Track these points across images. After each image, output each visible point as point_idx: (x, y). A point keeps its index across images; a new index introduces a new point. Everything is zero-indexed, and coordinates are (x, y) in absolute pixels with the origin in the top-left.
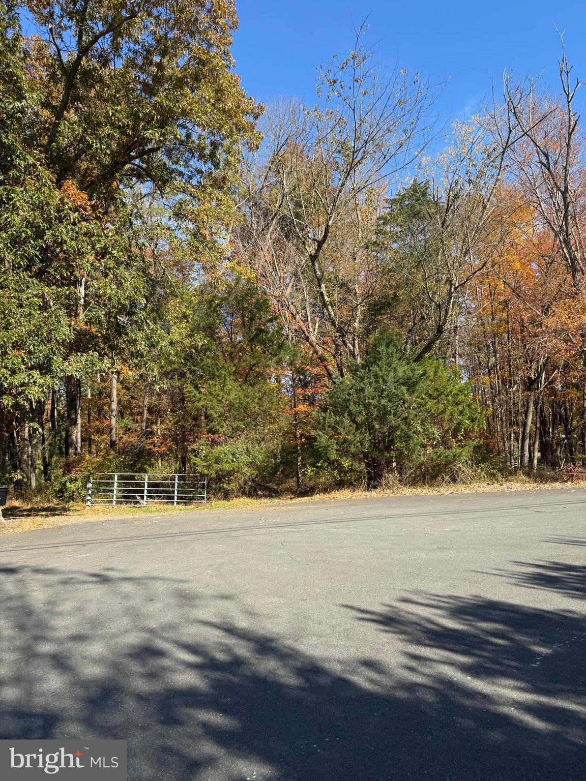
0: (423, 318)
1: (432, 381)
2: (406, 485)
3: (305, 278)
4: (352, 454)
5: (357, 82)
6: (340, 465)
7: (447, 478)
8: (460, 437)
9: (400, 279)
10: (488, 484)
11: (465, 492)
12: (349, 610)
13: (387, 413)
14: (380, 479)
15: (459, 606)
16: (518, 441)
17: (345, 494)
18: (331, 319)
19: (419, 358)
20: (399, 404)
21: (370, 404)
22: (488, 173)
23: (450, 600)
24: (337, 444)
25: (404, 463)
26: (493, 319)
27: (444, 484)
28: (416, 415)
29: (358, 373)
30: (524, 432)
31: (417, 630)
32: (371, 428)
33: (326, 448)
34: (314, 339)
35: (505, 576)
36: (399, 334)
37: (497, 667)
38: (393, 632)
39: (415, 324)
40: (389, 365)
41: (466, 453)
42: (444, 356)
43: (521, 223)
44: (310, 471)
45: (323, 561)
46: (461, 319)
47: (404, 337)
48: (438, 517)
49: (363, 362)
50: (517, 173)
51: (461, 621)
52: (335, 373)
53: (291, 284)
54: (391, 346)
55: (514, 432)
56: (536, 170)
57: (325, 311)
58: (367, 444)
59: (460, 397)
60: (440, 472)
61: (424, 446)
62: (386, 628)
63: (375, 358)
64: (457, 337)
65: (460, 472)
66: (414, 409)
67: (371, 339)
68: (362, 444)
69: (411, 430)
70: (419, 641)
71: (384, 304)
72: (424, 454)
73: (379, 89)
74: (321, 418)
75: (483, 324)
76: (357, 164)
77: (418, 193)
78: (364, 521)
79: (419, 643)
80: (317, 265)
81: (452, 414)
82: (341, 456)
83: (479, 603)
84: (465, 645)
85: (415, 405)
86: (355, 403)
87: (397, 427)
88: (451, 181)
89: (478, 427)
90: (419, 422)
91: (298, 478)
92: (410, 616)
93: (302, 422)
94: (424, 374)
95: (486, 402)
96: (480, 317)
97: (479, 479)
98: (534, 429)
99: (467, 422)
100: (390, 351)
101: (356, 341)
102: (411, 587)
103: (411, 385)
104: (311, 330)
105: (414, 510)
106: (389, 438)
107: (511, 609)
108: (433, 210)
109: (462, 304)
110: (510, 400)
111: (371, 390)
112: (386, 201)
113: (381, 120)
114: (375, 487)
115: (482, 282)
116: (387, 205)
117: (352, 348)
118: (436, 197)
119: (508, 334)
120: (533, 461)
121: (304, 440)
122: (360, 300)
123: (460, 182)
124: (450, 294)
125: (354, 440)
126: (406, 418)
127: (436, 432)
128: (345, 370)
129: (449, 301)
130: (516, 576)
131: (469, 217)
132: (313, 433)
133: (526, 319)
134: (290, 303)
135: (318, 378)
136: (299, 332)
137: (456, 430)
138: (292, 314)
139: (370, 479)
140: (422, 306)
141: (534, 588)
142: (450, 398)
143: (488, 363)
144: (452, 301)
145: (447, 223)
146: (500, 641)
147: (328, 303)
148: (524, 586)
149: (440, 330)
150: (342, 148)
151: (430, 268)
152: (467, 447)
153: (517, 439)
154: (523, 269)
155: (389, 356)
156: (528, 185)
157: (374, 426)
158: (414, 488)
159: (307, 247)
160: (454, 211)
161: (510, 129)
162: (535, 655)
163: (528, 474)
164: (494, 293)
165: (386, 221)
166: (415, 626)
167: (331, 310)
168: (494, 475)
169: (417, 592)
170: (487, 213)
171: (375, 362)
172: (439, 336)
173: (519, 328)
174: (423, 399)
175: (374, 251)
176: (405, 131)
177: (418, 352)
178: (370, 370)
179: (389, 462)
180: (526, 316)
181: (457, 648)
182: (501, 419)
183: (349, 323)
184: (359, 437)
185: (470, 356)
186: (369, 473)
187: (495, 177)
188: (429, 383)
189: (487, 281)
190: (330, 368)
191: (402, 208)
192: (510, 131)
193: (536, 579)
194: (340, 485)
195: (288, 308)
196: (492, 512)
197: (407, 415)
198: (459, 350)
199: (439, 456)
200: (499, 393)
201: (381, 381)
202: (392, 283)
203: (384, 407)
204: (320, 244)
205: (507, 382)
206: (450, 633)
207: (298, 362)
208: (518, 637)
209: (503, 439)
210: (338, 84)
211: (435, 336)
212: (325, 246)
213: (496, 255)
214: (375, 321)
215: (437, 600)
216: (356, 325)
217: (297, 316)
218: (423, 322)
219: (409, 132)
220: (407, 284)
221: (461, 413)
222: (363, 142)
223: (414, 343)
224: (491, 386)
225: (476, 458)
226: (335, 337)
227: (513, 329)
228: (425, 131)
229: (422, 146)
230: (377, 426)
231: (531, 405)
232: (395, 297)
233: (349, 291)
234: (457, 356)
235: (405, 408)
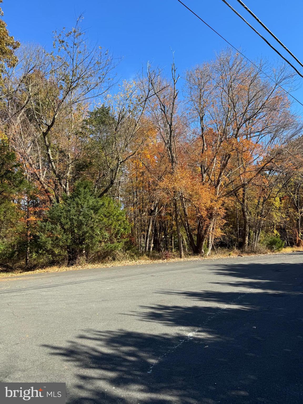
0: (104, 175)
1: (107, 208)
2: (89, 262)
3: (39, 144)
4: (61, 246)
5: (76, 45)
6: (53, 252)
7: (111, 258)
8: (118, 237)
9: (93, 153)
10: (130, 261)
11: (119, 265)
12: (45, 348)
13: (82, 224)
14: (75, 260)
15: (111, 337)
16: (144, 239)
17: (55, 269)
18: (54, 170)
19: (101, 196)
20: (89, 219)
21: (73, 218)
22: (139, 108)
23: (106, 334)
24: (52, 240)
25: (89, 251)
26: (137, 180)
27: (109, 261)
28: (97, 226)
29: (67, 201)
30: (147, 235)
31: (86, 357)
32: (73, 232)
33: (45, 243)
34: (43, 180)
35: (136, 315)
36: (92, 182)
37: (130, 377)
38: (72, 361)
39: (100, 178)
40: (85, 198)
41: (121, 245)
42: (113, 195)
43: (151, 136)
44: (34, 256)
45: (34, 315)
46: (122, 179)
47: (94, 184)
48: (104, 281)
49: (71, 195)
50: (151, 112)
51: (112, 348)
52: (54, 200)
53: (30, 147)
54: (87, 188)
55: (143, 234)
56: (159, 112)
57: (50, 165)
58: (69, 241)
59: (120, 217)
60: (107, 255)
61: (100, 242)
62: (68, 358)
63: (77, 193)
64: (120, 187)
65: (117, 255)
66: (97, 222)
67: (76, 184)
68: (67, 241)
69: (94, 233)
70: (87, 365)
71: (85, 165)
72: (100, 246)
73: (87, 53)
74: (43, 226)
75: (132, 182)
76: (73, 89)
77: (104, 112)
78: (63, 286)
79: (87, 366)
80: (46, 139)
81: (115, 226)
82: (53, 247)
83: (122, 334)
84: (113, 364)
85: (97, 220)
86: (64, 218)
87: (87, 232)
88: (121, 109)
89: (127, 232)
90: (99, 229)
91: (27, 259)
92: (83, 348)
93: (32, 227)
94: (103, 205)
95: (131, 219)
96: (131, 178)
97: (126, 258)
98: (151, 233)
99: (122, 230)
100: (86, 190)
101: (68, 184)
102: (85, 327)
103: (96, 210)
104: (41, 174)
105: (92, 278)
106: (82, 237)
107: (138, 336)
108: (112, 122)
109: (123, 171)
110: (142, 219)
111: (74, 211)
112: (88, 112)
113: (88, 69)
114: (72, 265)
115: (133, 162)
116: (88, 114)
117: (65, 187)
118: (113, 115)
119: (143, 188)
120: (150, 249)
121: (32, 237)
122: (71, 162)
123: (125, 110)
124: (118, 165)
125: (62, 238)
126: (92, 227)
127: (107, 234)
128: (60, 199)
129: (117, 169)
130: (141, 315)
131: (129, 128)
132: (38, 234)
133: (151, 182)
134: (29, 158)
135: (44, 202)
136: (33, 174)
137: (117, 234)
138: (30, 164)
139: (69, 260)
140: (104, 169)
141: (150, 321)
142: (115, 217)
143: (133, 201)
144: (118, 169)
145: (118, 130)
146: (132, 359)
147: (52, 160)
148: (145, 321)
149: (112, 183)
150: (65, 78)
151: (109, 151)
152: (121, 242)
153: (144, 238)
154: (151, 158)
155: (85, 193)
156: (155, 119)
157: (74, 230)
158: (93, 264)
159: (41, 127)
160: (121, 124)
161: (149, 89)
162: (149, 365)
163: (148, 255)
164: (138, 168)
165: (87, 122)
166: (85, 354)
167: (53, 165)
168: (133, 256)
169: (88, 331)
170: (137, 128)
171: (77, 196)
172: (112, 186)
173: (148, 186)
174: (102, 217)
175: (80, 136)
176: (100, 78)
177: (101, 192)
178: (74, 200)
179: (81, 251)
180: (151, 180)
181: (109, 367)
182: (138, 229)
183: (64, 173)
184: (65, 237)
185: (126, 197)
186: (69, 256)
187: (141, 112)
188: (105, 209)
189: (135, 161)
190: (51, 197)
191: (96, 118)
192: (149, 91)
193: (151, 316)
194: (52, 263)
195: (28, 160)
196: (131, 277)
197: (92, 225)
198: (120, 193)
199: (108, 247)
200: (138, 216)
201: (80, 206)
202: (89, 155)
203: (81, 221)
204: (49, 127)
205: (141, 211)
206: (105, 356)
207: (31, 192)
208: (142, 354)
209: (138, 238)
210: (64, 44)
211: (109, 185)
212: (52, 129)
213: (139, 149)
214: (79, 174)
215: (99, 335)
216: (68, 174)
217: (33, 165)
218: (104, 177)
219: (101, 79)
220: (97, 157)
221: (120, 225)
222: (77, 78)
223: (99, 188)
224: (134, 212)
225: (125, 248)
226: (55, 180)
227: (145, 186)
228: (110, 80)
229: (108, 88)
230: (76, 231)
231: (151, 222)
232: (90, 163)
233: (64, 155)
234: (120, 196)
235: (92, 221)
